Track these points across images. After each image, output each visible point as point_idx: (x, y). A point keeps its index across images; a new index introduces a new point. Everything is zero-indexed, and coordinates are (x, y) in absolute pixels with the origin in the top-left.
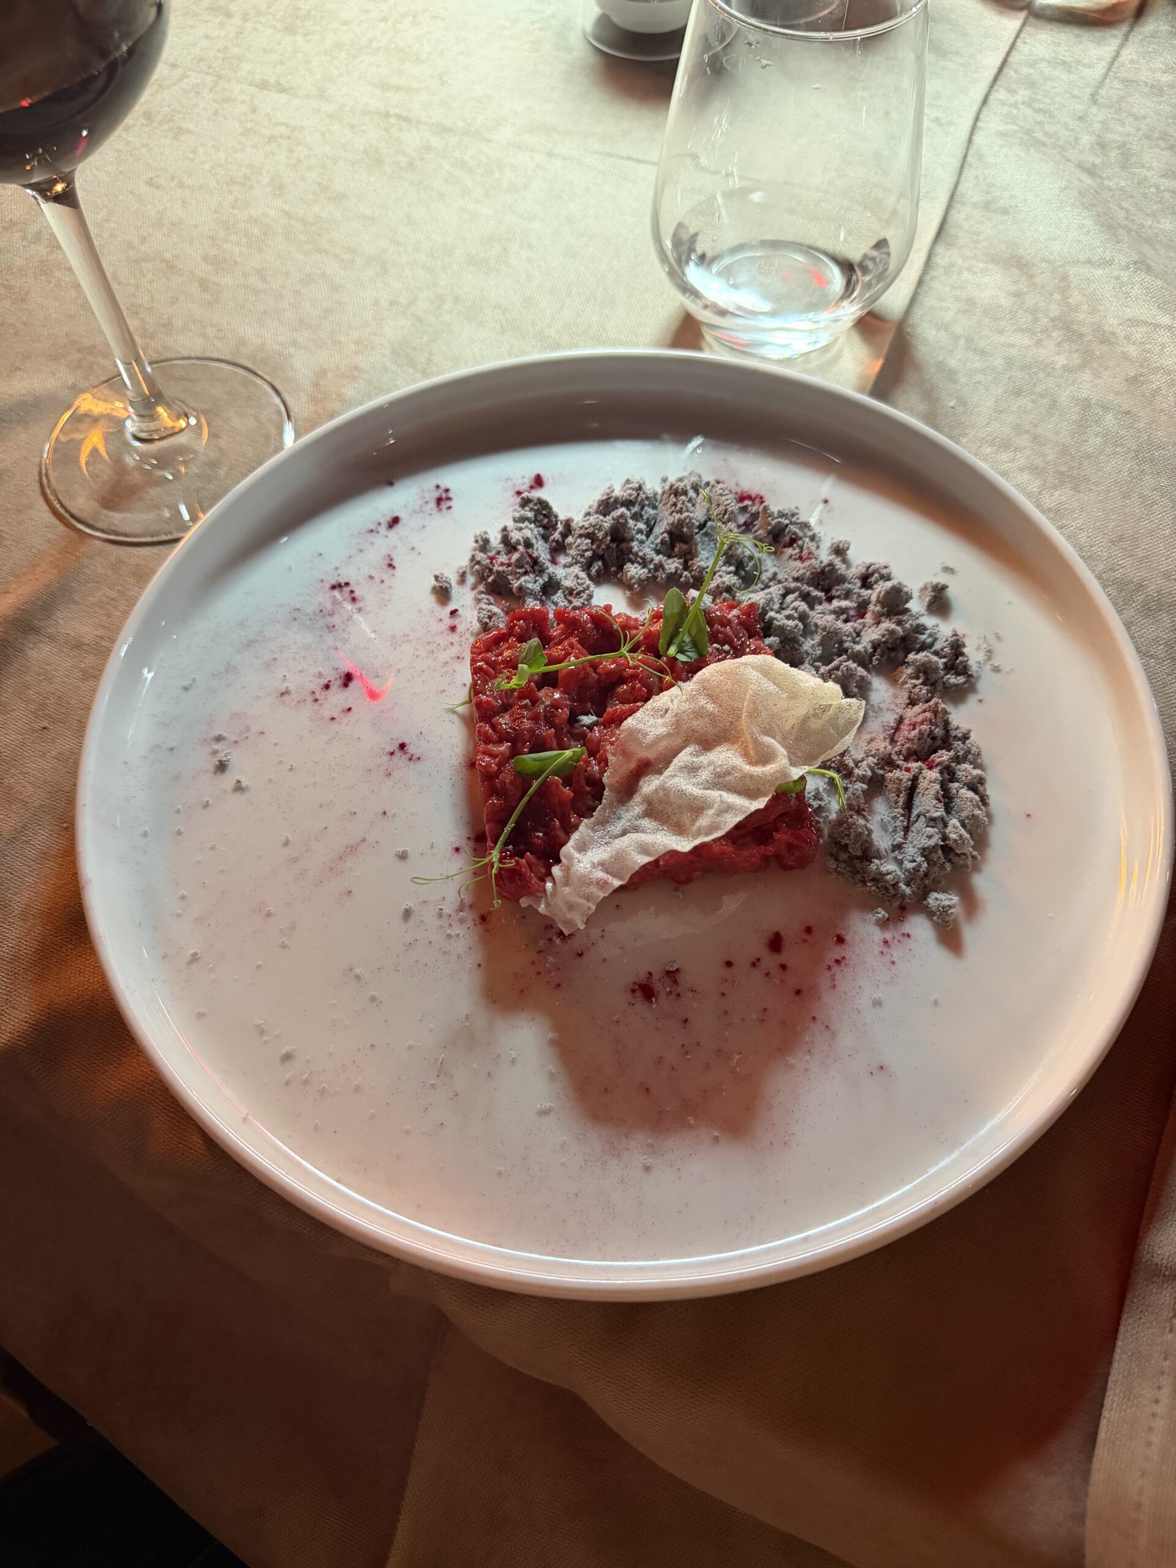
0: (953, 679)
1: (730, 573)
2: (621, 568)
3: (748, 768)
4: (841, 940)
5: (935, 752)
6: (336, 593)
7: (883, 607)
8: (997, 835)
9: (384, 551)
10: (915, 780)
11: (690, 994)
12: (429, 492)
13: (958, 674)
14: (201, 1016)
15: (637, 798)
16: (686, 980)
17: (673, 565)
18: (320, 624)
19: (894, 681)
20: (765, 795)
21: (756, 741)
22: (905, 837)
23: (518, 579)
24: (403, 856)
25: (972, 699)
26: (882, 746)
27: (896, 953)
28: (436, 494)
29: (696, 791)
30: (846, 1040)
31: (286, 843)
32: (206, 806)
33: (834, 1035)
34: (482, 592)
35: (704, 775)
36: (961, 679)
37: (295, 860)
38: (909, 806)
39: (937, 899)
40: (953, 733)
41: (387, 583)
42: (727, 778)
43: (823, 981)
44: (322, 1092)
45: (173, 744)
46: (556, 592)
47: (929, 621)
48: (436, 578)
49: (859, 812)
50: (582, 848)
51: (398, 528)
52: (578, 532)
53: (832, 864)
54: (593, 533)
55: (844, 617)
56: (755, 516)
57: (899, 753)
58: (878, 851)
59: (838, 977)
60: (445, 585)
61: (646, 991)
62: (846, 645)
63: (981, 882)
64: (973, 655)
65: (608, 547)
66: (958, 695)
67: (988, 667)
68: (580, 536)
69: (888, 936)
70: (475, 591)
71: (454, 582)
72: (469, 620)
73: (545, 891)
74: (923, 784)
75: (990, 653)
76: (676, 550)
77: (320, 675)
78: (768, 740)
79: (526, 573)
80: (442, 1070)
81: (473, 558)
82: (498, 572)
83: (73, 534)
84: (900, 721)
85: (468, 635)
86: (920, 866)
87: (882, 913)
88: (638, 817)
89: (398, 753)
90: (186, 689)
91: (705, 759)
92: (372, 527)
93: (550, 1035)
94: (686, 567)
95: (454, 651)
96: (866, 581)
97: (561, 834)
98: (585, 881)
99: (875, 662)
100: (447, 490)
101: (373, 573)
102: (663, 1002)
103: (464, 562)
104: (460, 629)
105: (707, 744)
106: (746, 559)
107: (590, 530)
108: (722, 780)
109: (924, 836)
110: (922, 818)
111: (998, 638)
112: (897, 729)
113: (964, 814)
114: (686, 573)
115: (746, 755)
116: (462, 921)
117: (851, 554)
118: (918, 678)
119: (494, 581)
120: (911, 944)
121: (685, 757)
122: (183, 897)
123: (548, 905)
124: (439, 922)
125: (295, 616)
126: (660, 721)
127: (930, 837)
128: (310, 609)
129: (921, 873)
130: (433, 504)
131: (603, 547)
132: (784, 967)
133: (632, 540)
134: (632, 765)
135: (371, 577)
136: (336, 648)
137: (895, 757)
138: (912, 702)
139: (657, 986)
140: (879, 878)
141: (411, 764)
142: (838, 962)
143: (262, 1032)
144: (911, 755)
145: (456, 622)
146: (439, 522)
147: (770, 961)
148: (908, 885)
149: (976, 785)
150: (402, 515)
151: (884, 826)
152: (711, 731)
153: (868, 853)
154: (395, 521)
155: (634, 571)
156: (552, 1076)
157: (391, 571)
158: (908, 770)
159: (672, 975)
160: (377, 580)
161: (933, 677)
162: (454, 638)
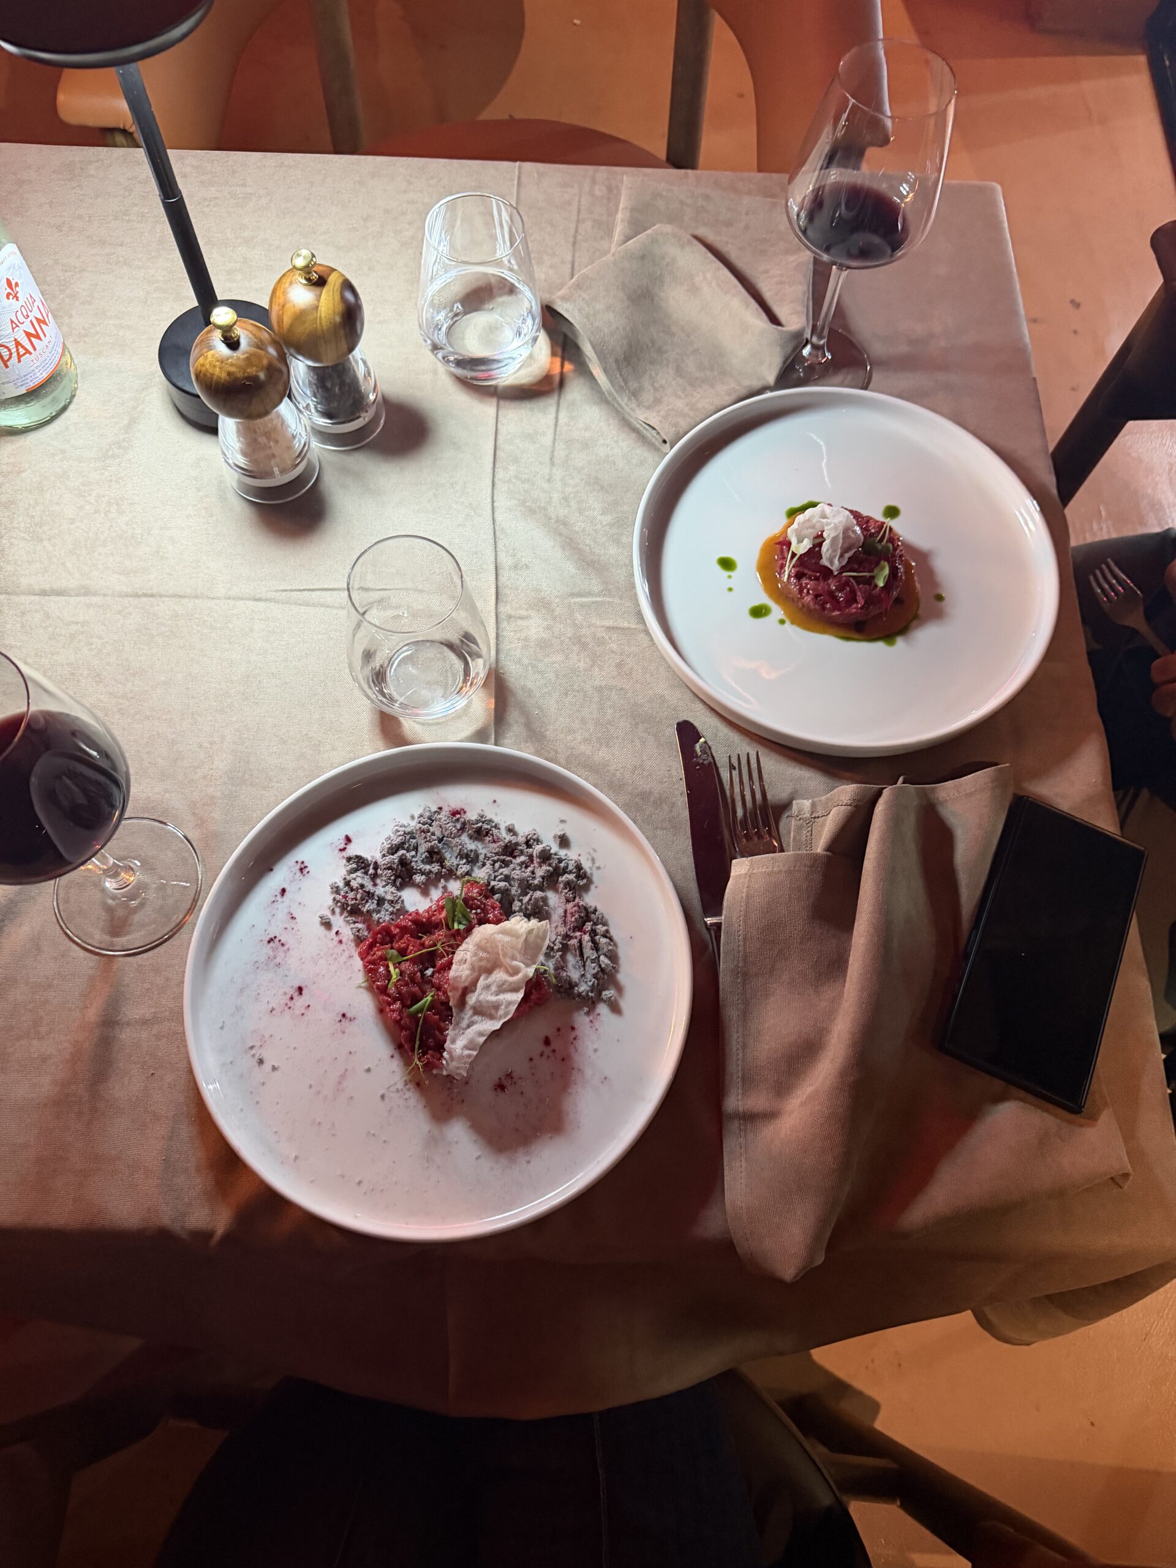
0: (582, 883)
1: (464, 864)
2: (411, 878)
3: (511, 979)
4: (573, 1028)
5: (584, 925)
6: (272, 944)
7: (540, 859)
8: (622, 952)
9: (286, 911)
10: (580, 942)
11: (520, 1081)
12: (294, 867)
13: (583, 879)
14: (312, 1182)
15: (468, 1007)
16: (515, 1075)
17: (435, 868)
18: (272, 965)
19: (556, 890)
20: (522, 988)
21: (510, 966)
22: (584, 970)
23: (364, 906)
24: (368, 1070)
25: (592, 887)
26: (562, 930)
27: (597, 1024)
28: (298, 866)
29: (493, 998)
30: (588, 1072)
31: (311, 1086)
32: (263, 1084)
33: (583, 1072)
34: (347, 917)
35: (494, 988)
36: (585, 881)
37: (319, 1093)
38: (582, 954)
39: (606, 994)
40: (590, 910)
41: (295, 929)
42: (504, 986)
43: (572, 1050)
44: (382, 1191)
45: (230, 1059)
46: (384, 904)
47: (562, 853)
48: (321, 917)
49: (562, 968)
50: (453, 1041)
51: (286, 894)
52: (383, 867)
53: (559, 996)
54: (391, 866)
55: (524, 866)
56: (464, 824)
57: (570, 929)
58: (575, 982)
59: (577, 1046)
60: (328, 920)
61: (500, 1087)
62: (530, 882)
63: (621, 977)
64: (586, 865)
65: (401, 871)
66: (586, 888)
67: (594, 869)
68: (384, 869)
69: (591, 1018)
70: (343, 917)
71: (330, 916)
72: (347, 933)
73: (443, 1064)
74: (584, 943)
75: (593, 860)
76: (434, 859)
77: (285, 993)
78: (515, 963)
79: (367, 902)
80: (428, 1160)
81: (334, 899)
82: (352, 905)
83: (103, 959)
84: (566, 911)
85: (349, 943)
86: (594, 983)
87: (586, 1009)
88: (472, 1017)
89: (343, 1020)
90: (222, 1028)
91: (491, 979)
92: (273, 899)
93: (468, 1124)
94: (442, 867)
95: (346, 954)
96: (528, 844)
97: (441, 1037)
98: (461, 1057)
99: (546, 885)
100: (303, 862)
101: (286, 926)
102: (510, 1089)
103: (330, 902)
104: (344, 940)
105: (489, 971)
106: (469, 852)
107: (389, 865)
108: (502, 989)
109: (592, 969)
110: (588, 960)
111: (595, 850)
112: (565, 916)
113: (605, 950)
114: (444, 870)
115: (507, 972)
116: (409, 1090)
117: (517, 828)
118: (566, 888)
119: (351, 909)
120: (601, 1018)
121: (481, 983)
122: (276, 1132)
123: (446, 1070)
124: (399, 1094)
125: (257, 966)
126: (465, 966)
127: (594, 969)
128: (263, 959)
129: (596, 984)
130: (299, 873)
131: (399, 871)
132: (554, 1051)
133: (411, 862)
134: (460, 991)
135: (286, 929)
136: (286, 976)
137: (569, 933)
138: (568, 901)
139: (505, 1083)
140: (579, 995)
141: (352, 1023)
142: (575, 1039)
143: (343, 1177)
144: (574, 929)
145: (341, 937)
146: (306, 883)
147: (548, 1051)
148: (592, 992)
149: (606, 935)
150: (286, 886)
151: (574, 967)
152: (489, 966)
153: (572, 985)
154: (283, 891)
155: (419, 878)
156: (475, 1141)
157: (295, 921)
158: (576, 937)
159: (509, 1076)
160: (289, 929)
161: (573, 885)
162: (343, 946)
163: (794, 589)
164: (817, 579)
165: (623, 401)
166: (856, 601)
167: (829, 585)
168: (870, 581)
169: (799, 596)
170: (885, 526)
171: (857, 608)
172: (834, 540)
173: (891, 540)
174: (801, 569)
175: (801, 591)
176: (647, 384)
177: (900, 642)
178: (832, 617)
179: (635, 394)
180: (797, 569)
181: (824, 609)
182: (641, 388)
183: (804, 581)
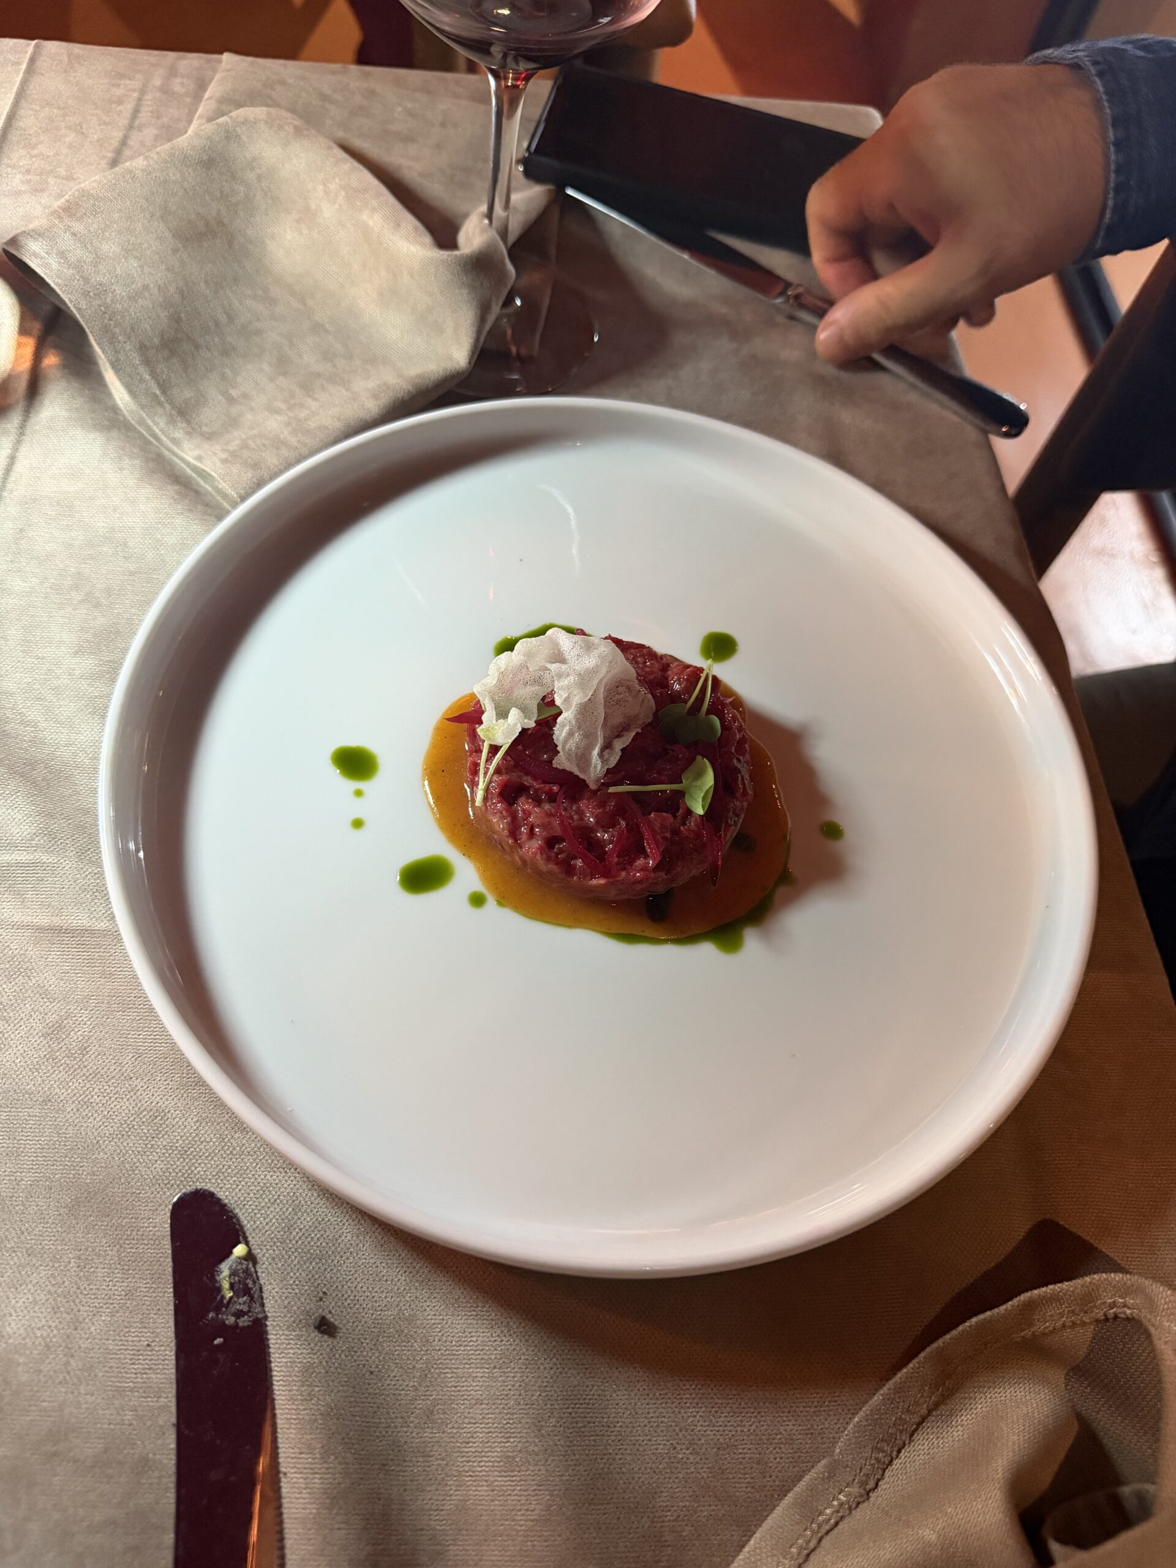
163: (500, 825)
164: (552, 798)
165: (158, 425)
166: (642, 852)
167: (580, 813)
168: (675, 803)
169: (510, 841)
170: (703, 676)
171: (644, 869)
172: (585, 710)
173: (717, 708)
174: (514, 776)
175: (514, 832)
176: (213, 393)
177: (752, 941)
178: (591, 889)
179: (184, 413)
180: (504, 777)
181: (570, 870)
182: (201, 400)
183: (523, 805)
